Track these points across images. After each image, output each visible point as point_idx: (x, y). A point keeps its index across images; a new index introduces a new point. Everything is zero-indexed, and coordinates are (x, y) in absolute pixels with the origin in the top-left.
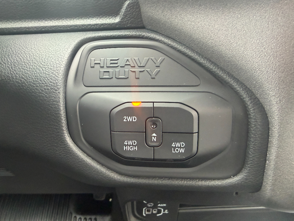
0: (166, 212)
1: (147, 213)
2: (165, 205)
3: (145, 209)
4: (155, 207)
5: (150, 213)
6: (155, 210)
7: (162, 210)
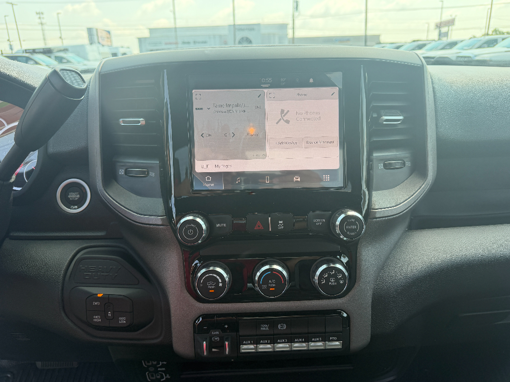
0: (168, 376)
1: (152, 378)
2: (164, 369)
3: (148, 374)
4: (156, 372)
5: (154, 378)
6: (158, 375)
7: (164, 374)
